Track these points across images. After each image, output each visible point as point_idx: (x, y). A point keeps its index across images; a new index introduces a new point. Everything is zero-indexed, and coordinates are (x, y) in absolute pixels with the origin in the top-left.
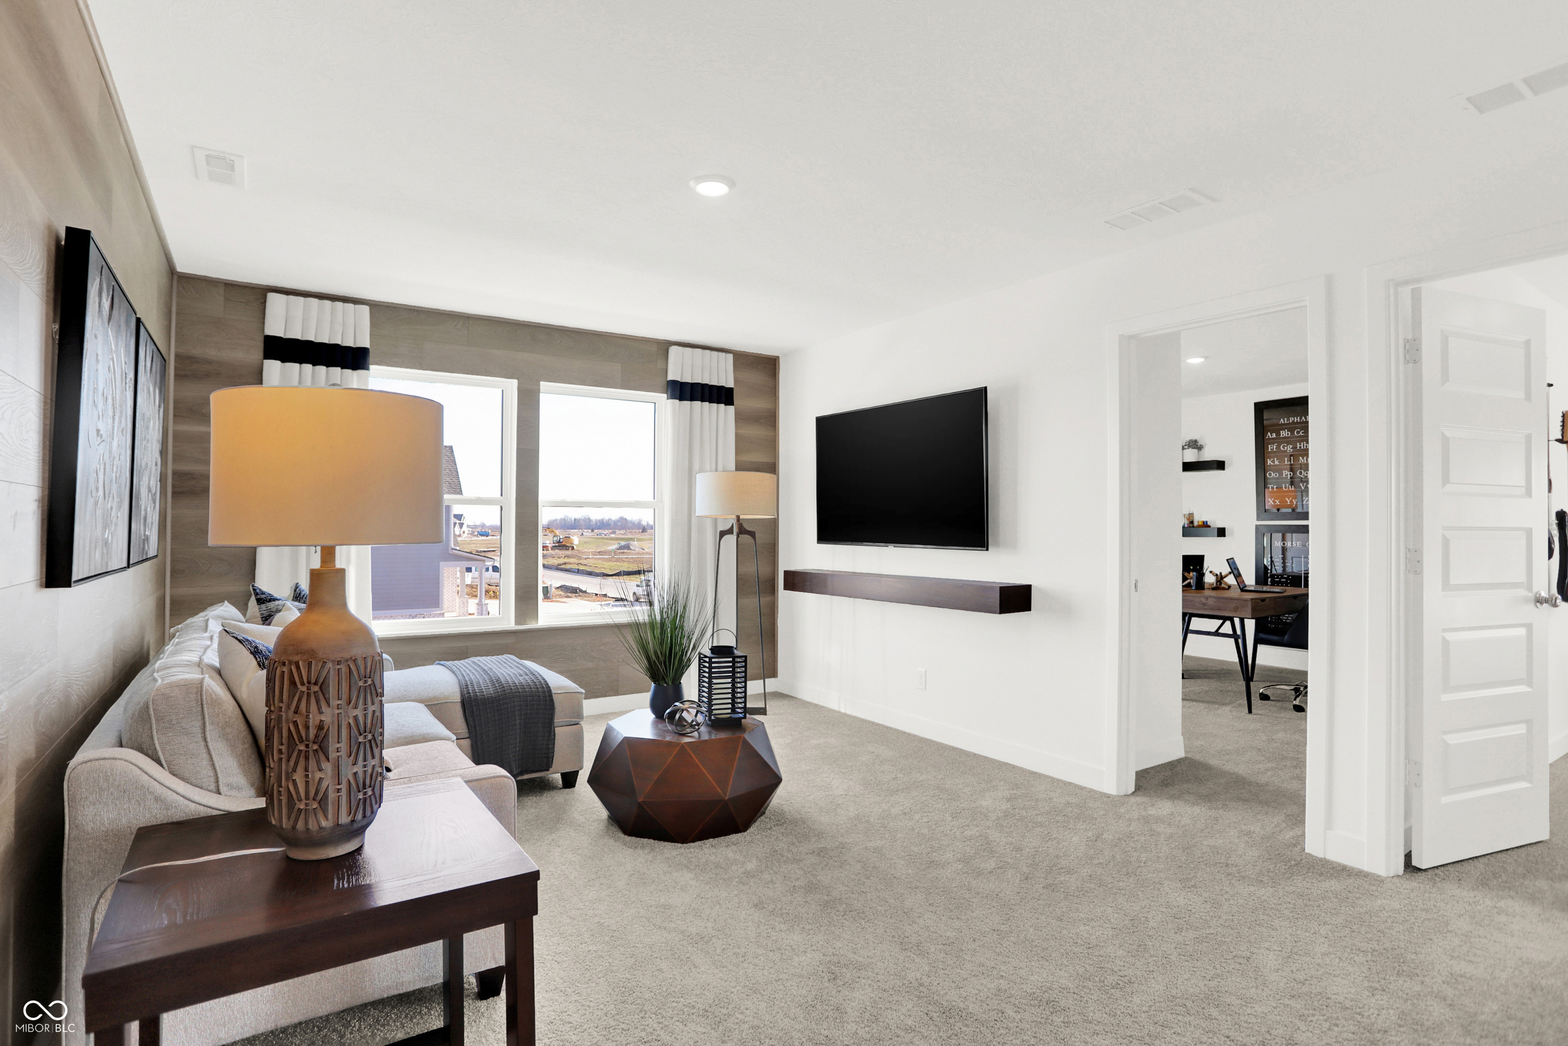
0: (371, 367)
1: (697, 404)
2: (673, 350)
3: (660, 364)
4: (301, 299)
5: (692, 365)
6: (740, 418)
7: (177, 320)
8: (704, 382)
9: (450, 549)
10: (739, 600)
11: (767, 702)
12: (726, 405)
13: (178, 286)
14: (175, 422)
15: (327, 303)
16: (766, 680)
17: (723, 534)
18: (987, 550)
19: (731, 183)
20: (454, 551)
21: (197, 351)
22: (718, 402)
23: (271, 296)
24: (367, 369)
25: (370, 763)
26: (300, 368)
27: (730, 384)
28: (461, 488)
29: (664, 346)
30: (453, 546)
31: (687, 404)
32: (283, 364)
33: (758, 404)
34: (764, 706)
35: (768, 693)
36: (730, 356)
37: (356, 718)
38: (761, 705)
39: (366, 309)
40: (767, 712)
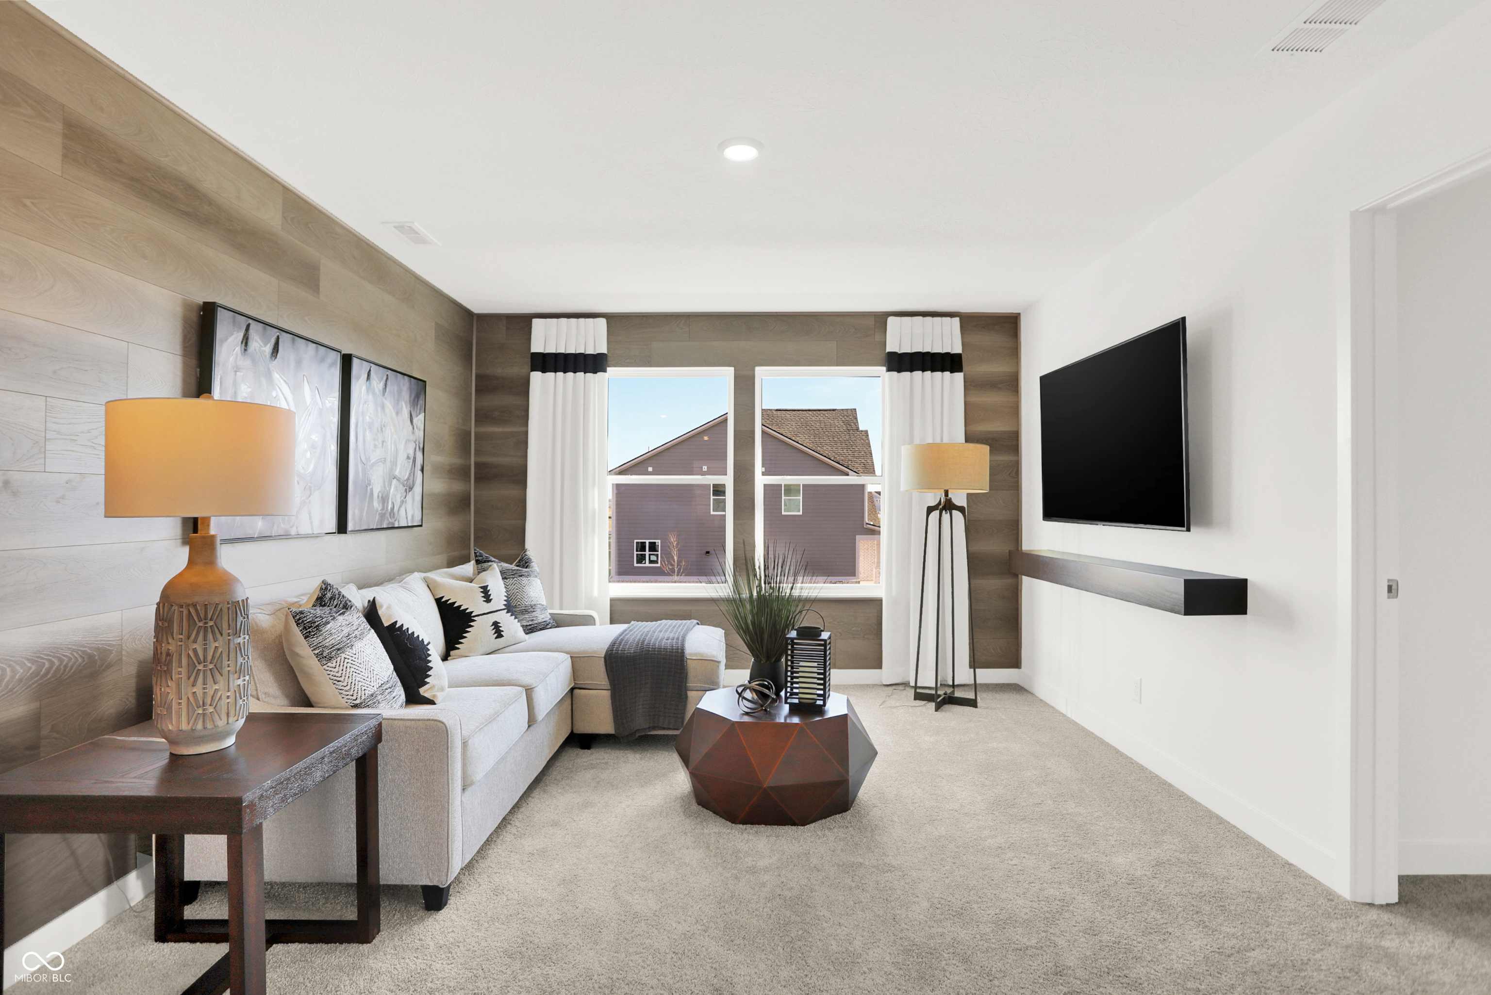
0: (608, 369)
1: (918, 374)
2: (891, 320)
3: (878, 337)
4: (555, 320)
5: (912, 334)
6: (969, 386)
7: (476, 349)
8: (925, 350)
9: (865, 524)
10: (971, 580)
11: (978, 693)
12: (951, 372)
13: (477, 324)
14: (476, 426)
15: (573, 320)
16: (977, 670)
17: (930, 510)
18: (1188, 530)
19: (758, 144)
20: (868, 525)
21: (489, 371)
22: (943, 370)
23: (535, 322)
24: (605, 371)
25: (212, 687)
26: (555, 376)
27: (957, 349)
28: (874, 469)
29: (881, 319)
30: (867, 521)
31: (906, 375)
32: (544, 374)
33: (997, 368)
34: (974, 698)
35: (980, 684)
36: (956, 321)
37: (195, 650)
38: (971, 696)
39: (603, 322)
40: (978, 705)
